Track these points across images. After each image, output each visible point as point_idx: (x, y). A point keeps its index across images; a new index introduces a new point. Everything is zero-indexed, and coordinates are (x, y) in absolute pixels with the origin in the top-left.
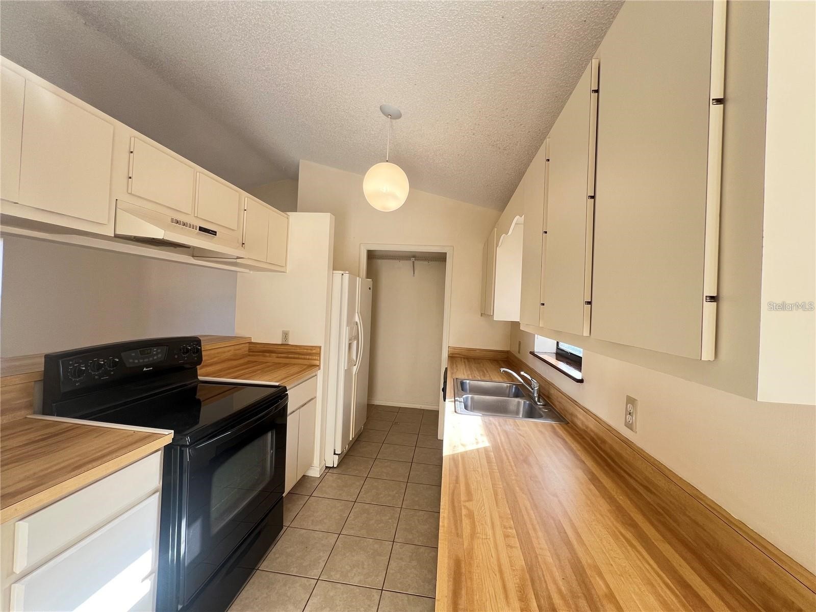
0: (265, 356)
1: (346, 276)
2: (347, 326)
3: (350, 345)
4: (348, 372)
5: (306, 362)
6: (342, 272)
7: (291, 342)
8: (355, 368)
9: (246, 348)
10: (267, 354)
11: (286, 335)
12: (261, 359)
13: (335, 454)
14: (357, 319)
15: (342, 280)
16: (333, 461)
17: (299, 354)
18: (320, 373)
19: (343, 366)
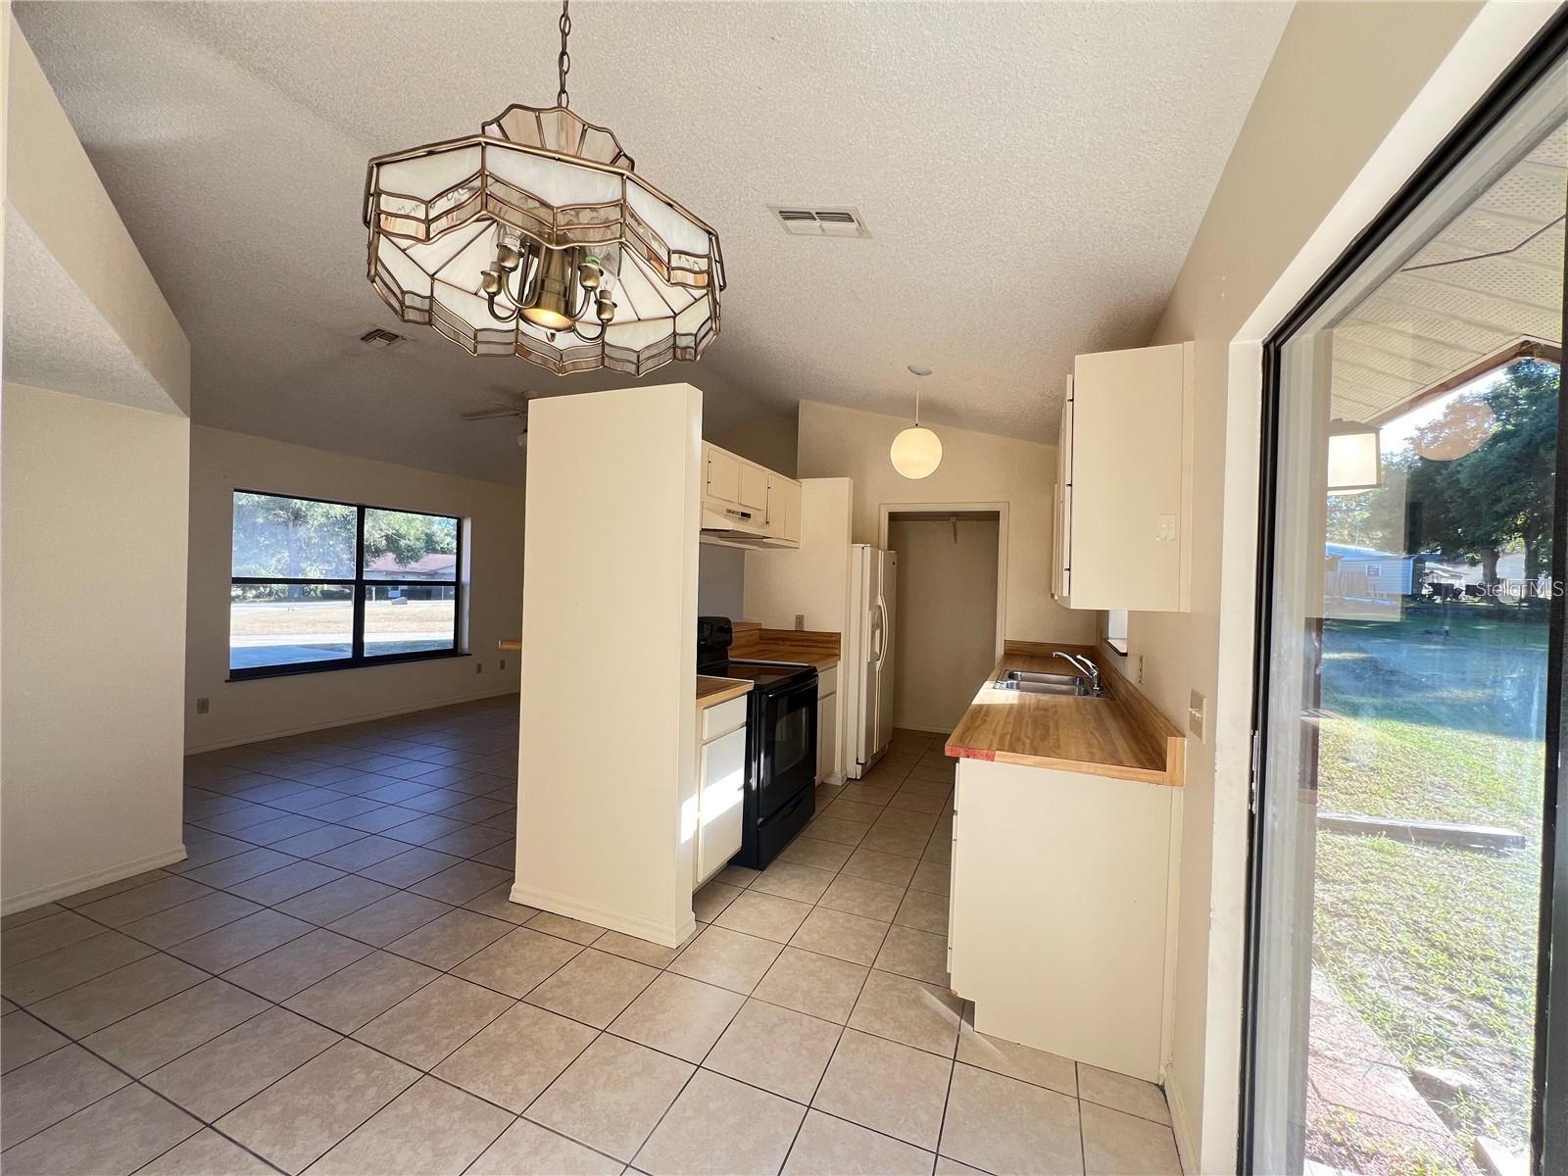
0: (778, 644)
1: (868, 550)
2: (870, 609)
3: (873, 633)
4: (871, 665)
5: (824, 651)
6: (863, 545)
7: (806, 629)
8: (878, 663)
9: (756, 636)
10: (780, 642)
11: (800, 619)
12: (773, 647)
13: (857, 763)
14: (880, 603)
15: (862, 555)
16: (855, 771)
17: (815, 641)
18: (840, 664)
19: (866, 658)
